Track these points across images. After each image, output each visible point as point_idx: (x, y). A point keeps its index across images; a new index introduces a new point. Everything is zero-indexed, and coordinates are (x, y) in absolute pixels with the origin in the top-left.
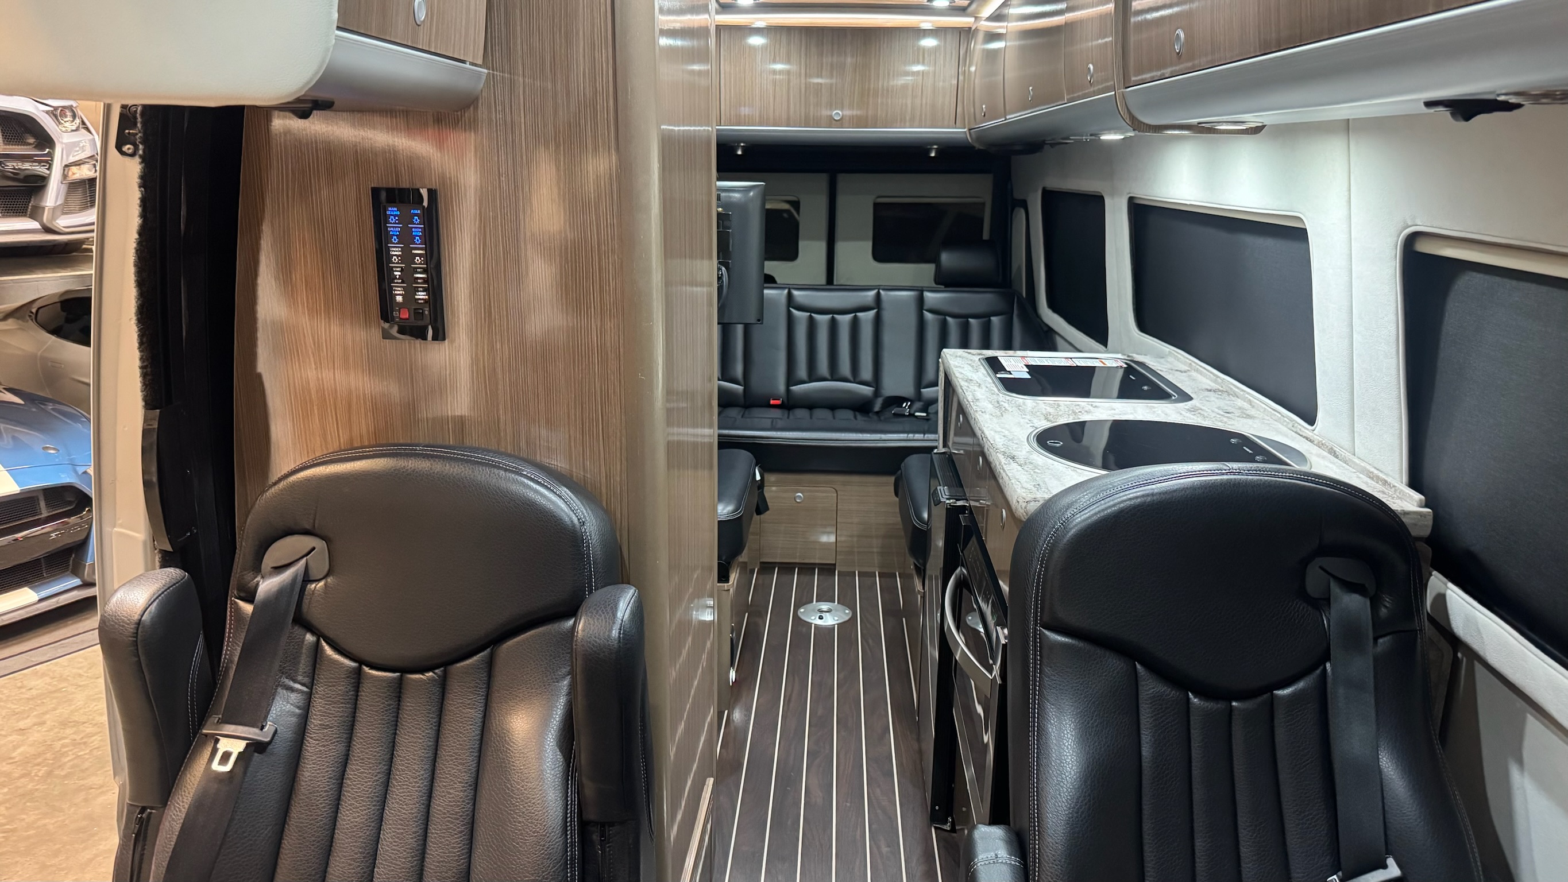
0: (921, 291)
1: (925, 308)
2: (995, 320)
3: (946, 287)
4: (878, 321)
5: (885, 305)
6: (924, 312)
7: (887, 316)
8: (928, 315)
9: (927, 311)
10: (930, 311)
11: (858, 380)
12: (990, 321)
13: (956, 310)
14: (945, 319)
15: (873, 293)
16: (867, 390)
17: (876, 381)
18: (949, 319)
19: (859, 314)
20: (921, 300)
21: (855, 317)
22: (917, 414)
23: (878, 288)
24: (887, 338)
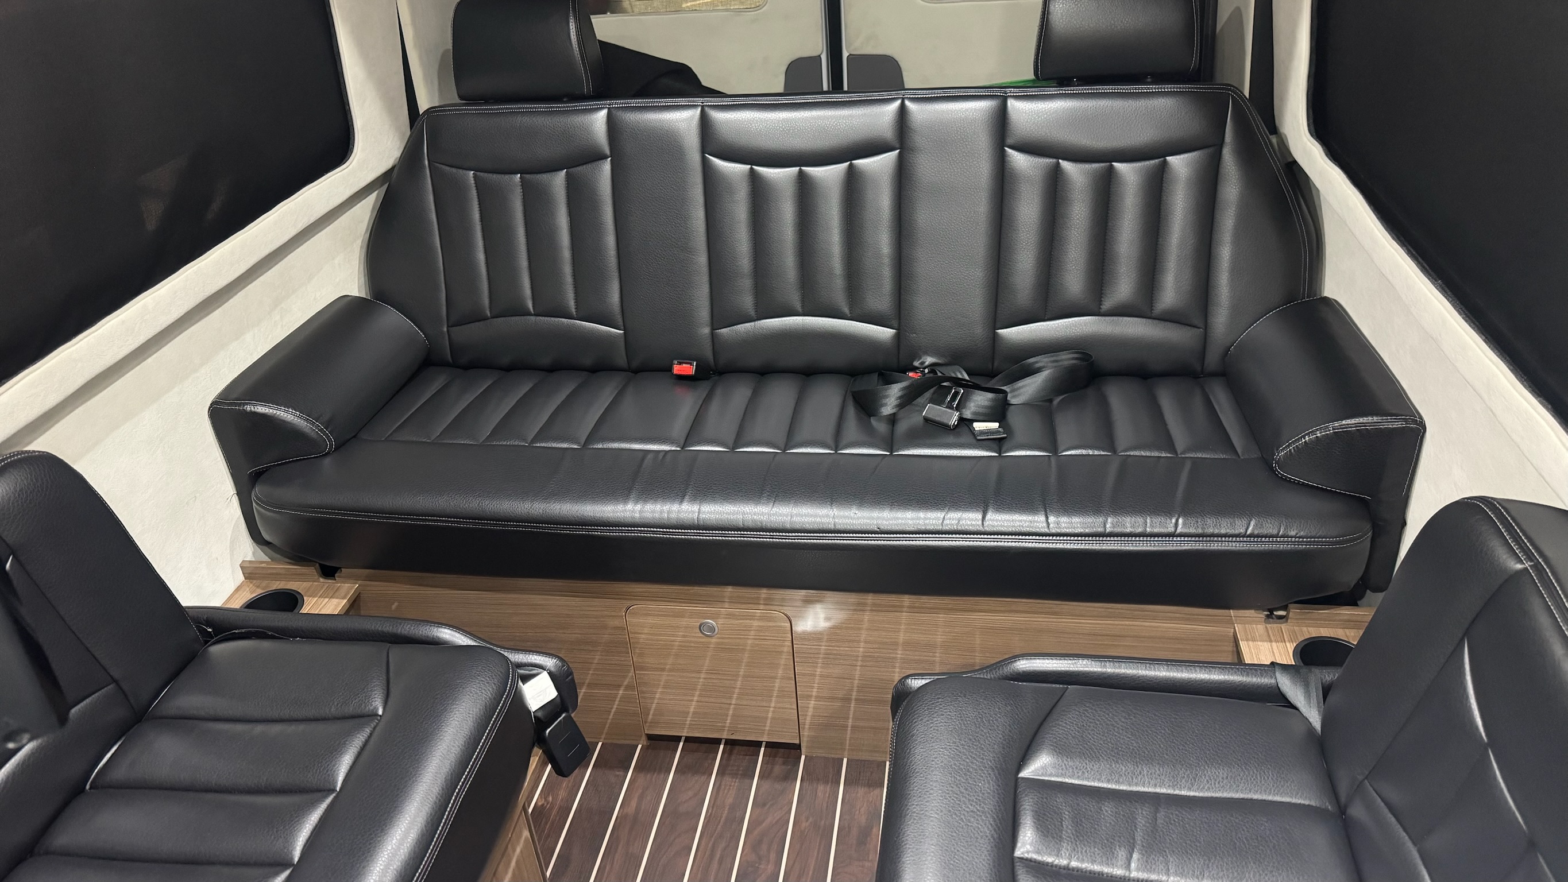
0: (998, 96)
1: (1010, 141)
2: (1179, 164)
3: (1061, 85)
4: (902, 174)
5: (919, 140)
6: (1008, 151)
7: (924, 163)
8: (1018, 160)
9: (1016, 148)
11: (860, 310)
12: (1164, 166)
13: (1085, 142)
14: (1057, 167)
15: (890, 108)
16: (879, 334)
17: (901, 313)
18: (1068, 166)
19: (862, 162)
20: (1001, 123)
21: (854, 169)
22: (978, 426)
23: (902, 95)
24: (925, 218)
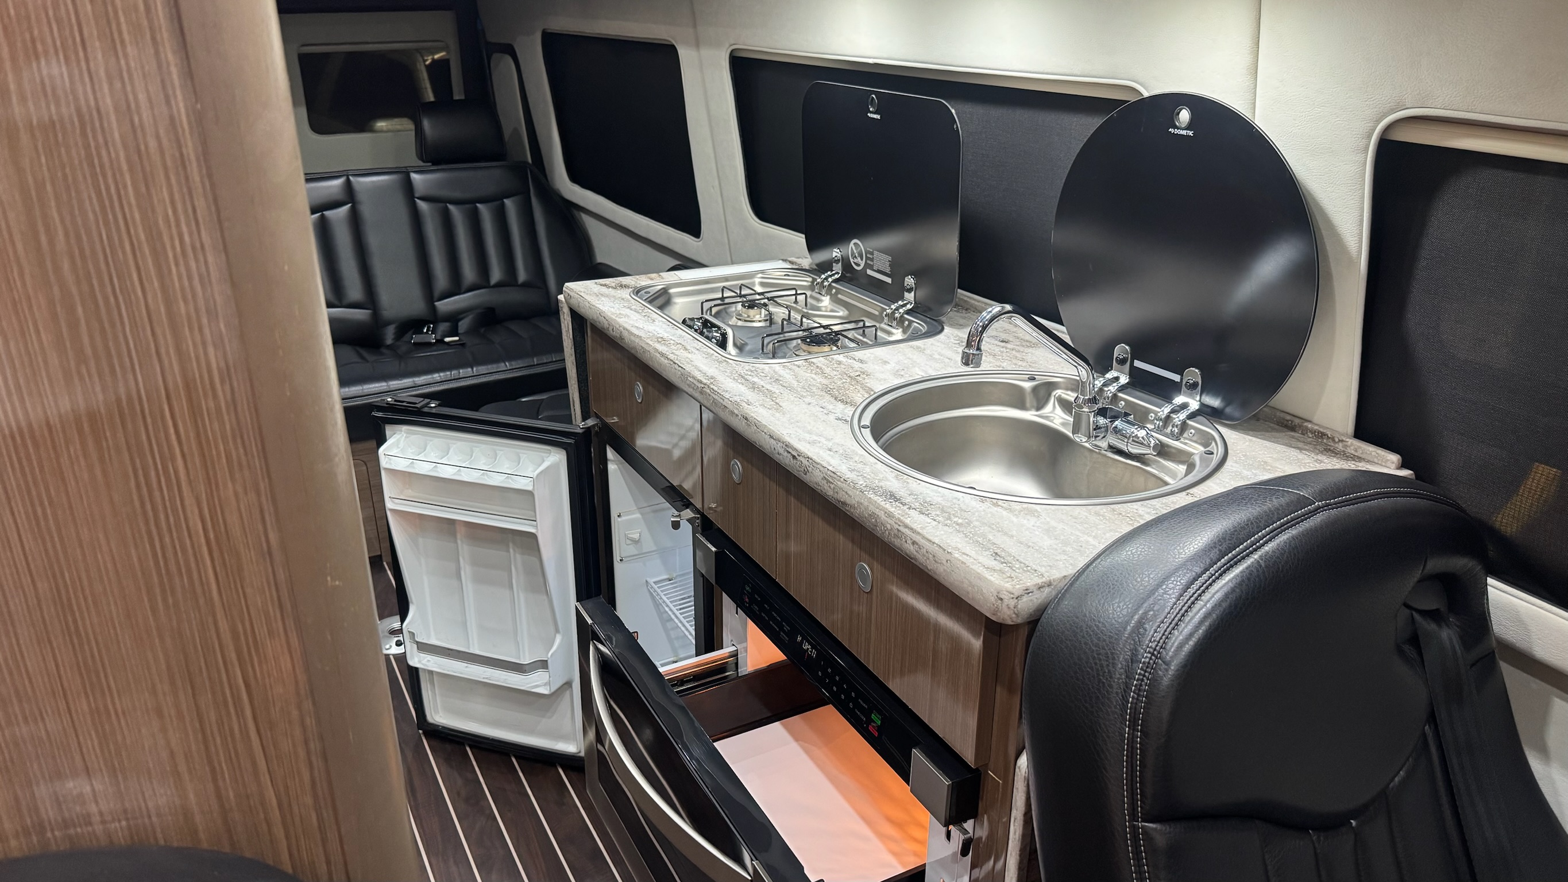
0: (405, 174)
1: (417, 195)
2: (508, 202)
3: (434, 164)
4: (355, 220)
5: (361, 196)
6: (418, 201)
7: (366, 210)
8: (422, 205)
9: (418, 198)
10: (422, 198)
11: (345, 302)
12: (503, 205)
13: (457, 195)
14: (445, 208)
15: (338, 182)
16: (360, 315)
17: (371, 300)
18: (451, 207)
19: (327, 213)
20: (408, 186)
21: (323, 217)
22: (447, 339)
23: (345, 174)
24: (373, 240)
